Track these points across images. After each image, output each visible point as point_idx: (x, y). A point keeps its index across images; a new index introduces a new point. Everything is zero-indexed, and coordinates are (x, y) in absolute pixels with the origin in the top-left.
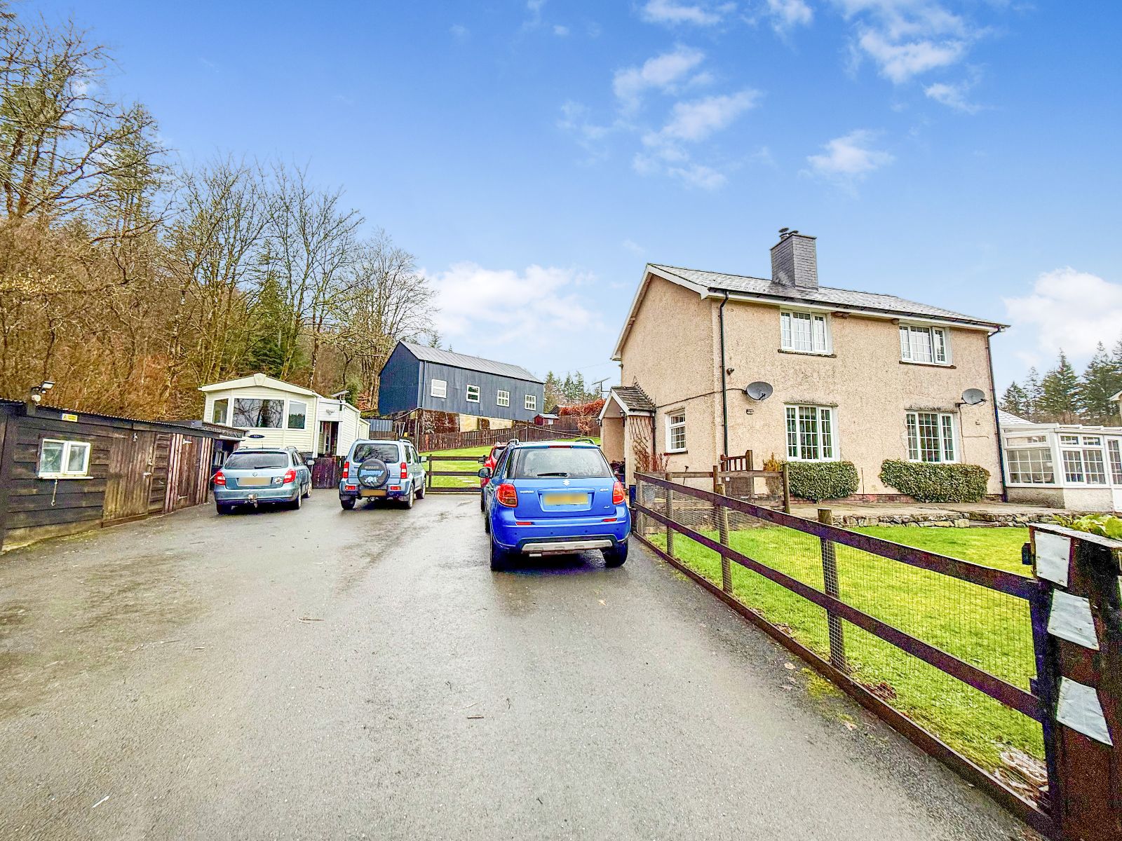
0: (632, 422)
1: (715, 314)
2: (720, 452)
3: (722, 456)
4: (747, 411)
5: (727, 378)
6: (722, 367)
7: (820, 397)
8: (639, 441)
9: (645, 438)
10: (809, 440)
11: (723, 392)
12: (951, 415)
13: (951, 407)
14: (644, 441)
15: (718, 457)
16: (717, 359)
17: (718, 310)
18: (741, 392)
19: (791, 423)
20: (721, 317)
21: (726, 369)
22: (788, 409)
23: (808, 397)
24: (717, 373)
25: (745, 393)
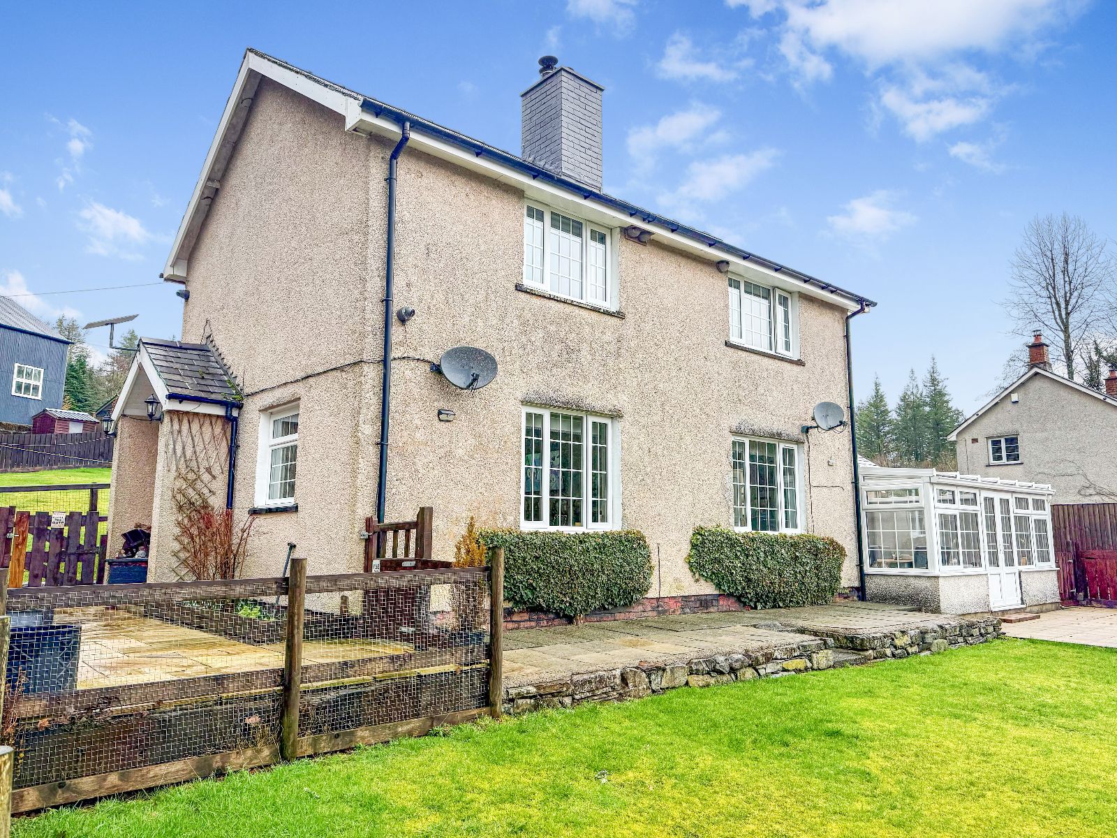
0: (176, 427)
1: (377, 171)
2: (366, 509)
3: (368, 521)
4: (440, 413)
5: (397, 332)
6: (387, 301)
7: (592, 394)
8: (191, 476)
9: (209, 470)
10: (568, 483)
11: (385, 362)
12: (795, 447)
13: (795, 432)
14: (206, 477)
15: (360, 525)
16: (375, 285)
17: (386, 166)
18: (427, 367)
19: (533, 448)
20: (390, 180)
21: (395, 308)
22: (529, 416)
23: (570, 391)
24: (374, 316)
25: (437, 370)
